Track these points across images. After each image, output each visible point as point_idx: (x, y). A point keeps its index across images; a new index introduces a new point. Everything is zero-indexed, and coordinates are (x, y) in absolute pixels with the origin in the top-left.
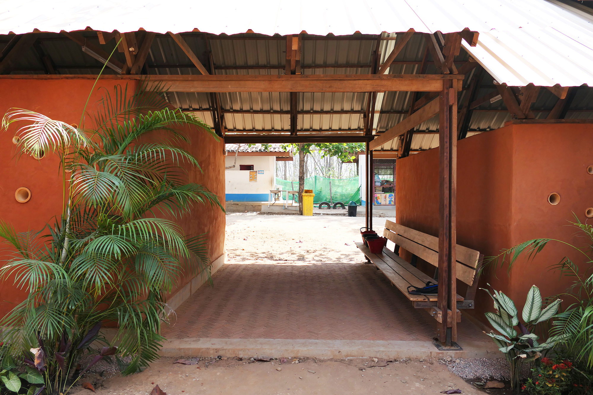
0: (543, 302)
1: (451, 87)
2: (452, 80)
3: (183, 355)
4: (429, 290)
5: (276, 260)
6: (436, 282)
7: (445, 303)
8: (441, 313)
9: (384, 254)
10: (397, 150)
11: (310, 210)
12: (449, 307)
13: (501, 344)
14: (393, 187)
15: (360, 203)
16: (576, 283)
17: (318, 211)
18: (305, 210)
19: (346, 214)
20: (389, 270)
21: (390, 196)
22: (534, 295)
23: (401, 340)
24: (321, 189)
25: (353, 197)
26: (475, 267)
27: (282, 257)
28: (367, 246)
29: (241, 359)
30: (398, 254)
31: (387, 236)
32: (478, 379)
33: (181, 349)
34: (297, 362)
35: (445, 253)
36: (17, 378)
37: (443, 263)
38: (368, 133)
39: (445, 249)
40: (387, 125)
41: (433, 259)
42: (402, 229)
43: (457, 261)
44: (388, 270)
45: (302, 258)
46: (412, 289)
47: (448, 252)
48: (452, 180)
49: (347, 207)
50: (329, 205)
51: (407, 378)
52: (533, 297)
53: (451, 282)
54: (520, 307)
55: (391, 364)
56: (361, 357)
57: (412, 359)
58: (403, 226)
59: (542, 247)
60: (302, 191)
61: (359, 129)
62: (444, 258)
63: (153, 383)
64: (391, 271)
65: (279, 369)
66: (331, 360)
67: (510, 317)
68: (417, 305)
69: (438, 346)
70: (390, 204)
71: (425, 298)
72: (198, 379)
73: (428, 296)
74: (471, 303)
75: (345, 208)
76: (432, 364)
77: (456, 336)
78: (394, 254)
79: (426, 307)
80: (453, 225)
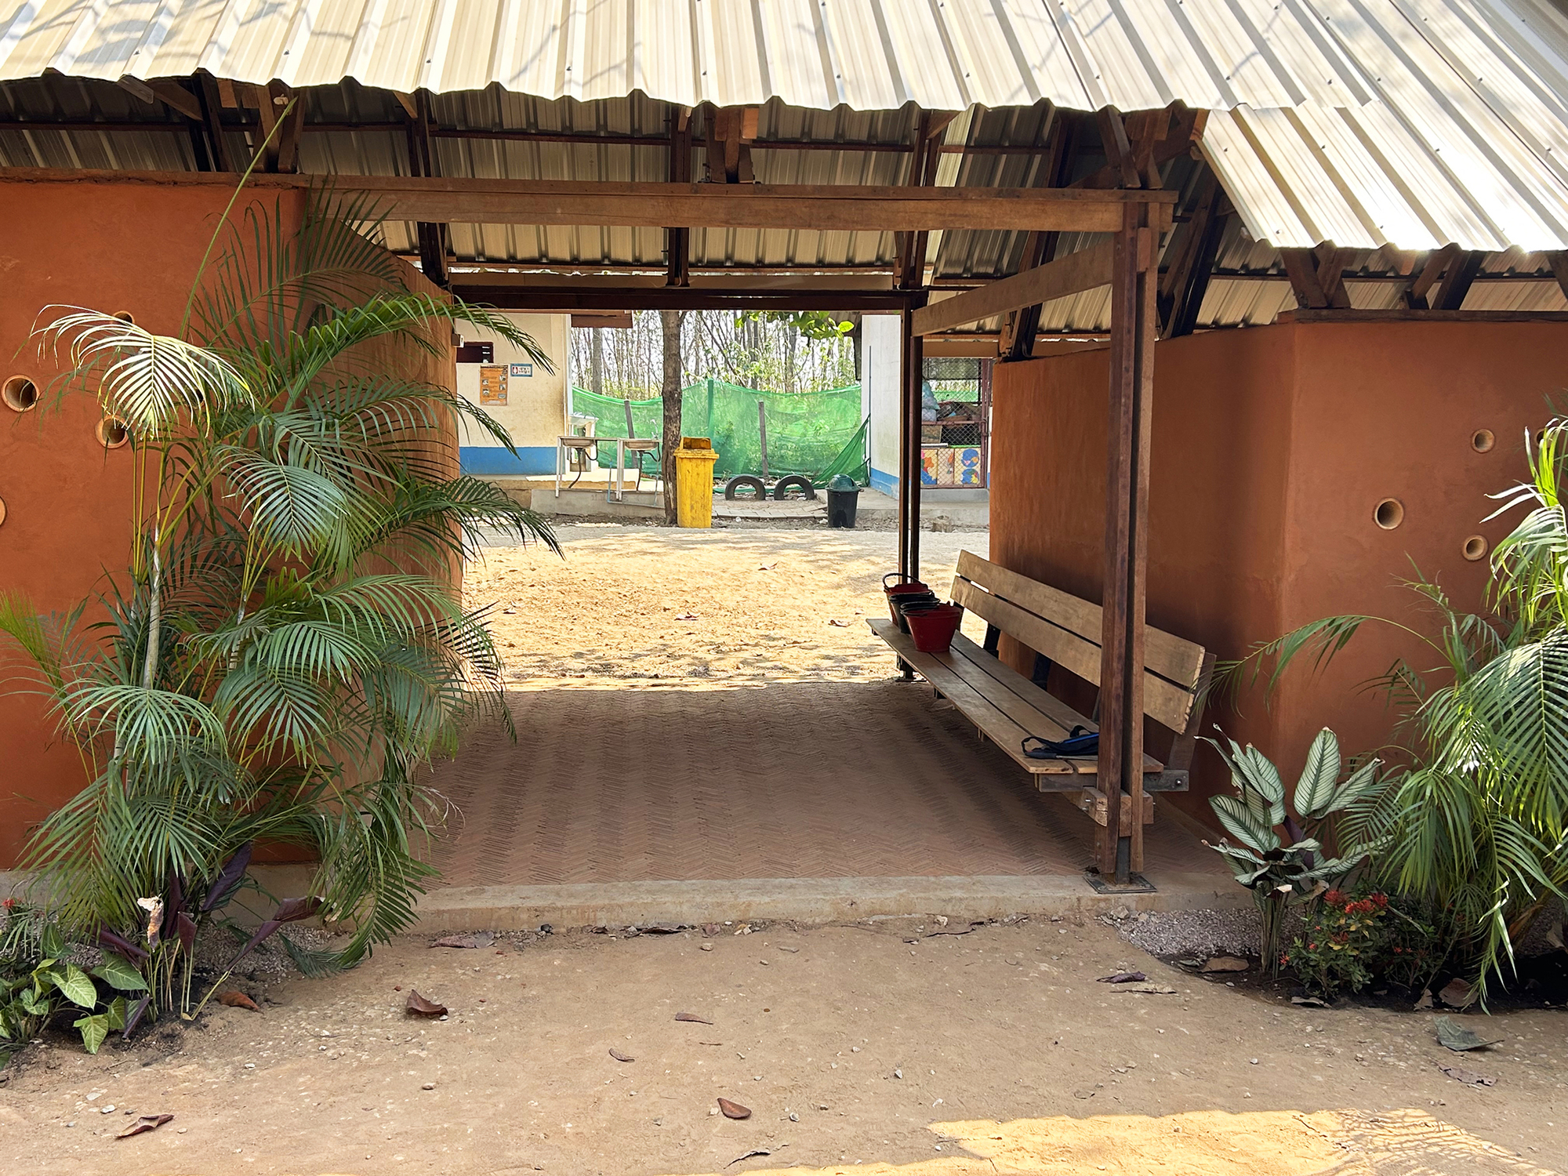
0: (1342, 768)
1: (1144, 223)
2: (1146, 204)
3: (447, 927)
4: (1079, 746)
5: (624, 677)
6: (1094, 728)
7: (1114, 777)
8: (1105, 801)
9: (956, 654)
10: (996, 333)
11: (704, 506)
12: (1125, 786)
13: (1244, 869)
14: (976, 425)
15: (866, 477)
16: (1405, 718)
17: (724, 508)
18: (685, 511)
19: (821, 518)
20: (973, 697)
21: (966, 456)
22: (1323, 750)
23: (1006, 873)
24: (730, 430)
25: (842, 459)
26: (1194, 686)
27: (640, 666)
28: (906, 630)
29: (604, 931)
30: (996, 654)
31: (963, 599)
32: (1190, 954)
33: (444, 911)
34: (747, 930)
35: (1116, 652)
36: (84, 976)
37: (1112, 676)
38: (910, 282)
39: (1116, 643)
40: (970, 255)
41: (1088, 667)
42: (1008, 581)
43: (1146, 669)
44: (969, 699)
45: (703, 671)
46: (1034, 744)
47: (1123, 651)
48: (1140, 468)
49: (823, 494)
50: (761, 485)
51: (1020, 955)
52: (1322, 755)
53: (1131, 725)
54: (1290, 783)
55: (980, 929)
56: (906, 916)
57: (1033, 917)
58: (1010, 573)
59: (1347, 635)
60: (676, 444)
61: (881, 263)
62: (1115, 664)
63: (397, 989)
64: (979, 701)
65: (708, 945)
66: (833, 923)
67: (1267, 804)
68: (1048, 785)
69: (1095, 885)
70: (966, 484)
71: (1067, 765)
72: (508, 977)
73: (1073, 762)
74: (1180, 777)
75: (814, 497)
76: (1081, 925)
77: (1141, 859)
78: (985, 653)
79: (1070, 789)
80: (1139, 581)
